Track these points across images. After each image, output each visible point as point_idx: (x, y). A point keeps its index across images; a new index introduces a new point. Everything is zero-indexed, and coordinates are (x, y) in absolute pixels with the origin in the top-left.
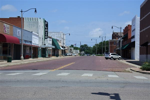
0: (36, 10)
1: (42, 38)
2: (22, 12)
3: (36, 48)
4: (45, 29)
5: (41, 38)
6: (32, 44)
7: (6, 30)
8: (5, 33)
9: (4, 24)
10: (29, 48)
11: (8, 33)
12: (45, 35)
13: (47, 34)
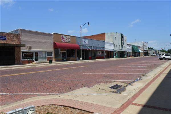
0: (89, 24)
1: (119, 45)
2: (81, 26)
3: (111, 52)
4: (122, 39)
6: (105, 50)
7: (66, 40)
8: (64, 42)
9: (62, 36)
10: (101, 52)
11: (69, 42)
12: (122, 43)
13: (123, 42)
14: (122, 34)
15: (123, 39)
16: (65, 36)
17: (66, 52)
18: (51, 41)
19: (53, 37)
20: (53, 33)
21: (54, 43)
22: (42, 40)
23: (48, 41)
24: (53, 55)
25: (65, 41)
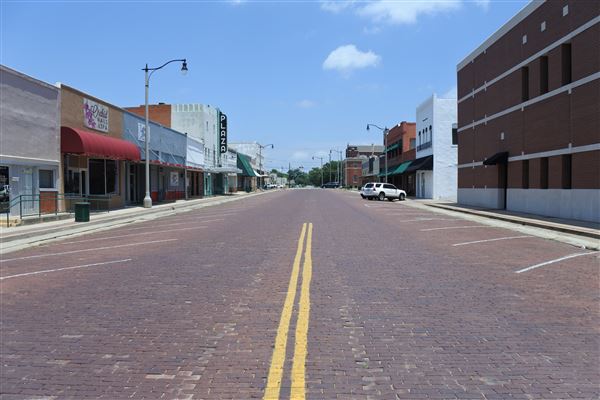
0: (185, 65)
1: (214, 152)
2: (147, 70)
3: (197, 174)
4: (221, 130)
5: (212, 152)
6: (187, 165)
7: (96, 121)
8: (91, 126)
9: (85, 100)
10: (177, 174)
11: (103, 130)
12: (221, 145)
13: (225, 141)
14: (221, 114)
15: (225, 130)
16: (94, 103)
17: (87, 170)
18: (53, 120)
19: (58, 102)
20: (59, 86)
21: (62, 128)
22: (22, 112)
23: (44, 117)
24: (59, 186)
25: (94, 124)
